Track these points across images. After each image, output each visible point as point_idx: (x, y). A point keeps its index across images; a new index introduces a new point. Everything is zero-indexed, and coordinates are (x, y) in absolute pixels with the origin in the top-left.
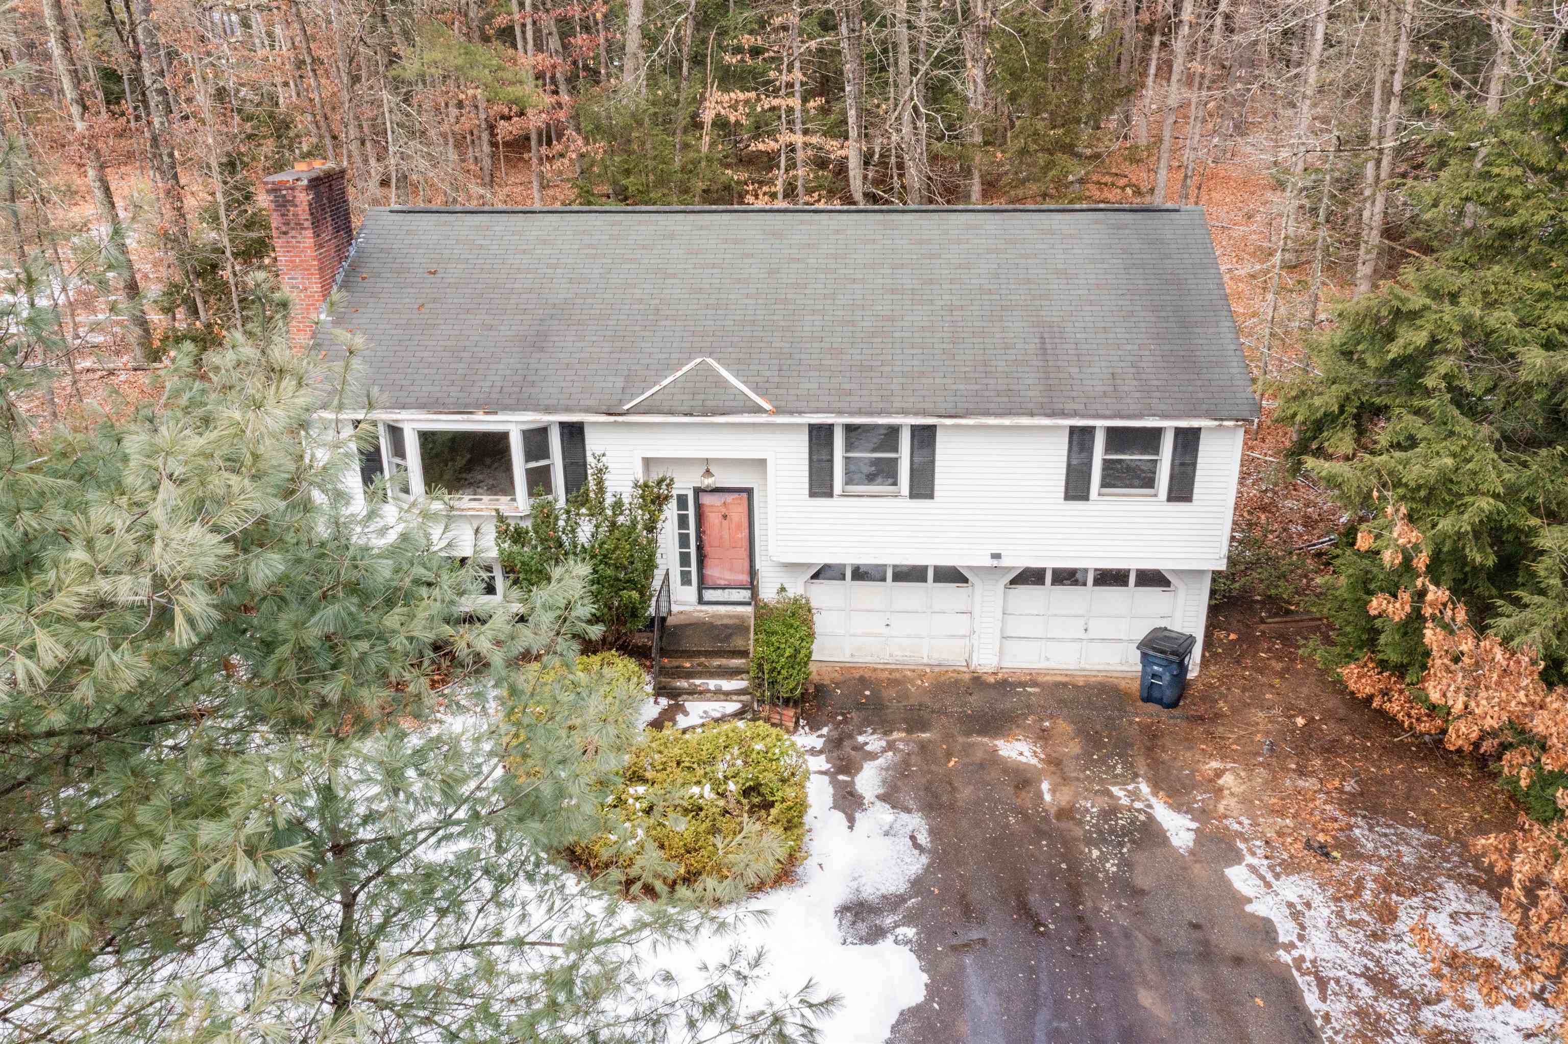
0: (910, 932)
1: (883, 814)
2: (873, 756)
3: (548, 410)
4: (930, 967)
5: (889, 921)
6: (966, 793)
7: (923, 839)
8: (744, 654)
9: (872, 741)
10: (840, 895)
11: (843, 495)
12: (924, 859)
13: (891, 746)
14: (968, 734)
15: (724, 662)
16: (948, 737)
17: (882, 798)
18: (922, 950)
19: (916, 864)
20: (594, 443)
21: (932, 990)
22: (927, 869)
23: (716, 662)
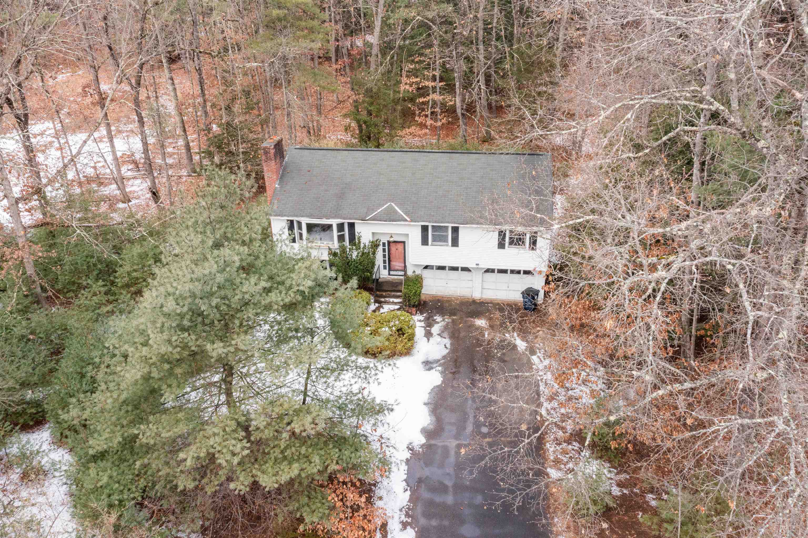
0: (440, 368)
1: (439, 339)
2: (438, 323)
3: (344, 219)
4: (444, 377)
5: (435, 365)
6: (462, 334)
7: (448, 346)
8: (401, 291)
9: (438, 318)
10: (423, 359)
11: (432, 245)
12: (447, 351)
13: (443, 320)
14: (467, 317)
15: (395, 293)
16: (461, 318)
17: (439, 335)
18: (442, 373)
19: (445, 352)
20: (358, 229)
21: (443, 382)
22: (448, 353)
23: (393, 293)
